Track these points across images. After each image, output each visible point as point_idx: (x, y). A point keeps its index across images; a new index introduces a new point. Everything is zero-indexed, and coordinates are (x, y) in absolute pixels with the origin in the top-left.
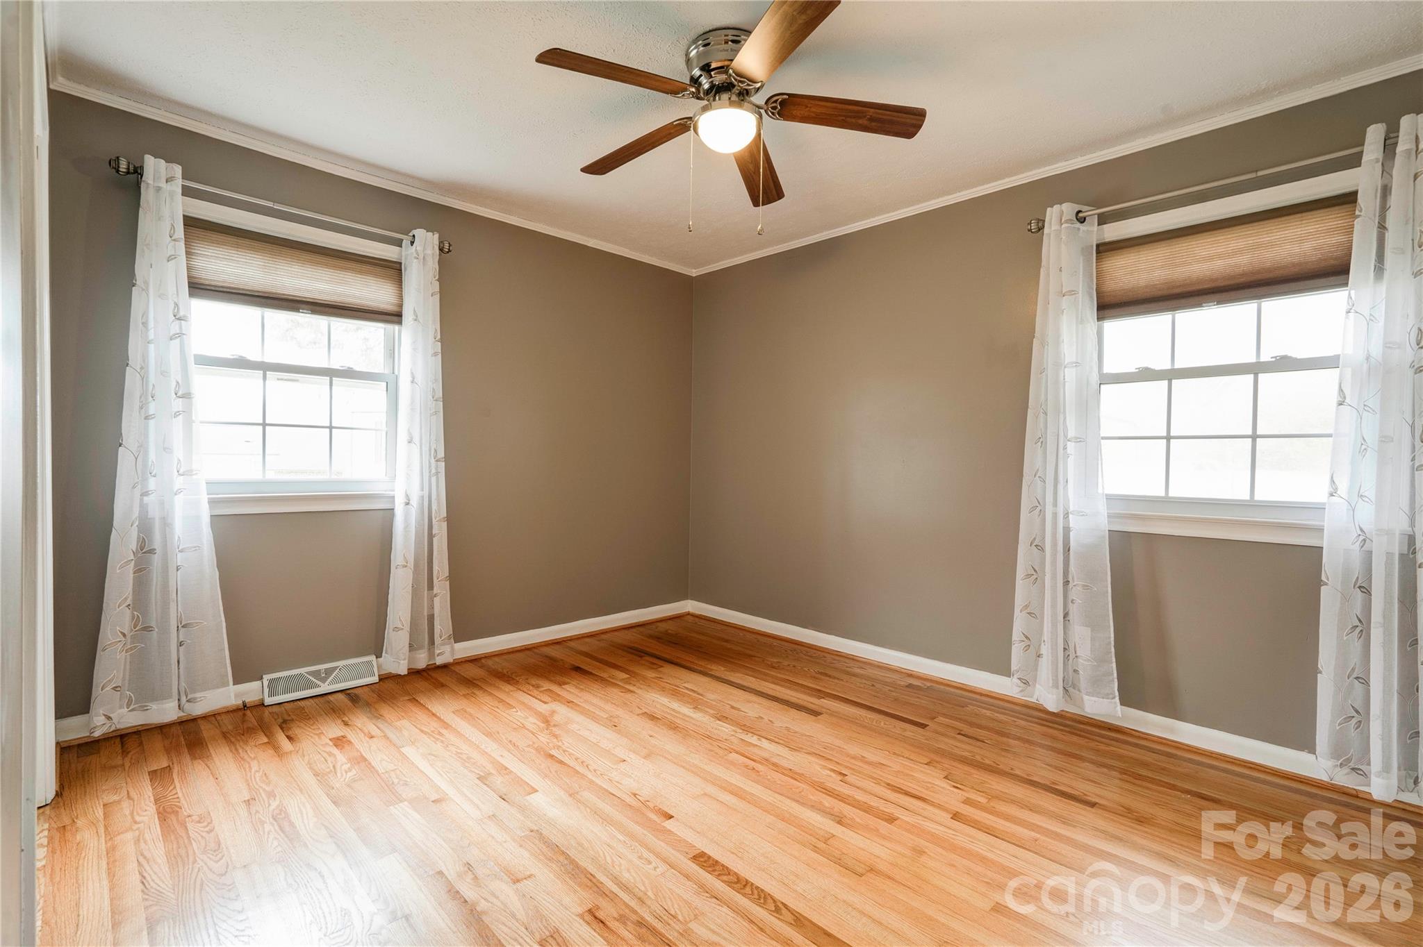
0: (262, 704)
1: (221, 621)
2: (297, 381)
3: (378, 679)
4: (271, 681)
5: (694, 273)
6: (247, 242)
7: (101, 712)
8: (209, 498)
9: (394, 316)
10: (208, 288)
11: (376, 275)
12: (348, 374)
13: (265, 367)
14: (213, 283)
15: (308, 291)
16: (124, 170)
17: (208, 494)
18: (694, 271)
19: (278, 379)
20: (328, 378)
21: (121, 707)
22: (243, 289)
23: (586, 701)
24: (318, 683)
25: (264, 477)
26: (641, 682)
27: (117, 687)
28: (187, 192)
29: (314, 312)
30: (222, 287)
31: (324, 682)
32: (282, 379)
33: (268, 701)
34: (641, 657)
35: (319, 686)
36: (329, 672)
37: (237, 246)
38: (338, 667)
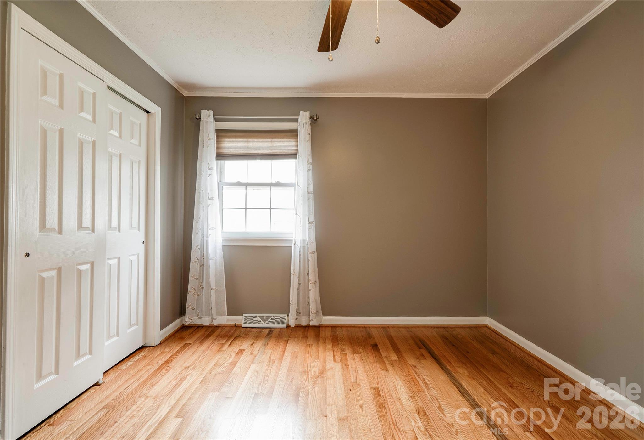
0: (240, 326)
1: (224, 289)
2: (260, 189)
3: (286, 326)
4: (246, 317)
5: (487, 96)
6: (238, 135)
7: (187, 316)
8: (222, 239)
9: (294, 155)
10: (226, 155)
11: (287, 138)
12: (278, 184)
13: (246, 185)
14: (227, 153)
15: (259, 150)
16: (198, 118)
17: (222, 237)
18: (486, 94)
19: (253, 189)
20: (269, 187)
21: (196, 316)
22: (237, 154)
23: (355, 369)
24: (263, 322)
25: (246, 230)
26: (400, 366)
27: (192, 308)
28: (216, 120)
29: (261, 159)
30: (230, 154)
31: (264, 322)
32: (255, 189)
33: (244, 325)
34: (420, 348)
35: (262, 324)
36: (267, 318)
37: (235, 137)
38: (271, 317)
